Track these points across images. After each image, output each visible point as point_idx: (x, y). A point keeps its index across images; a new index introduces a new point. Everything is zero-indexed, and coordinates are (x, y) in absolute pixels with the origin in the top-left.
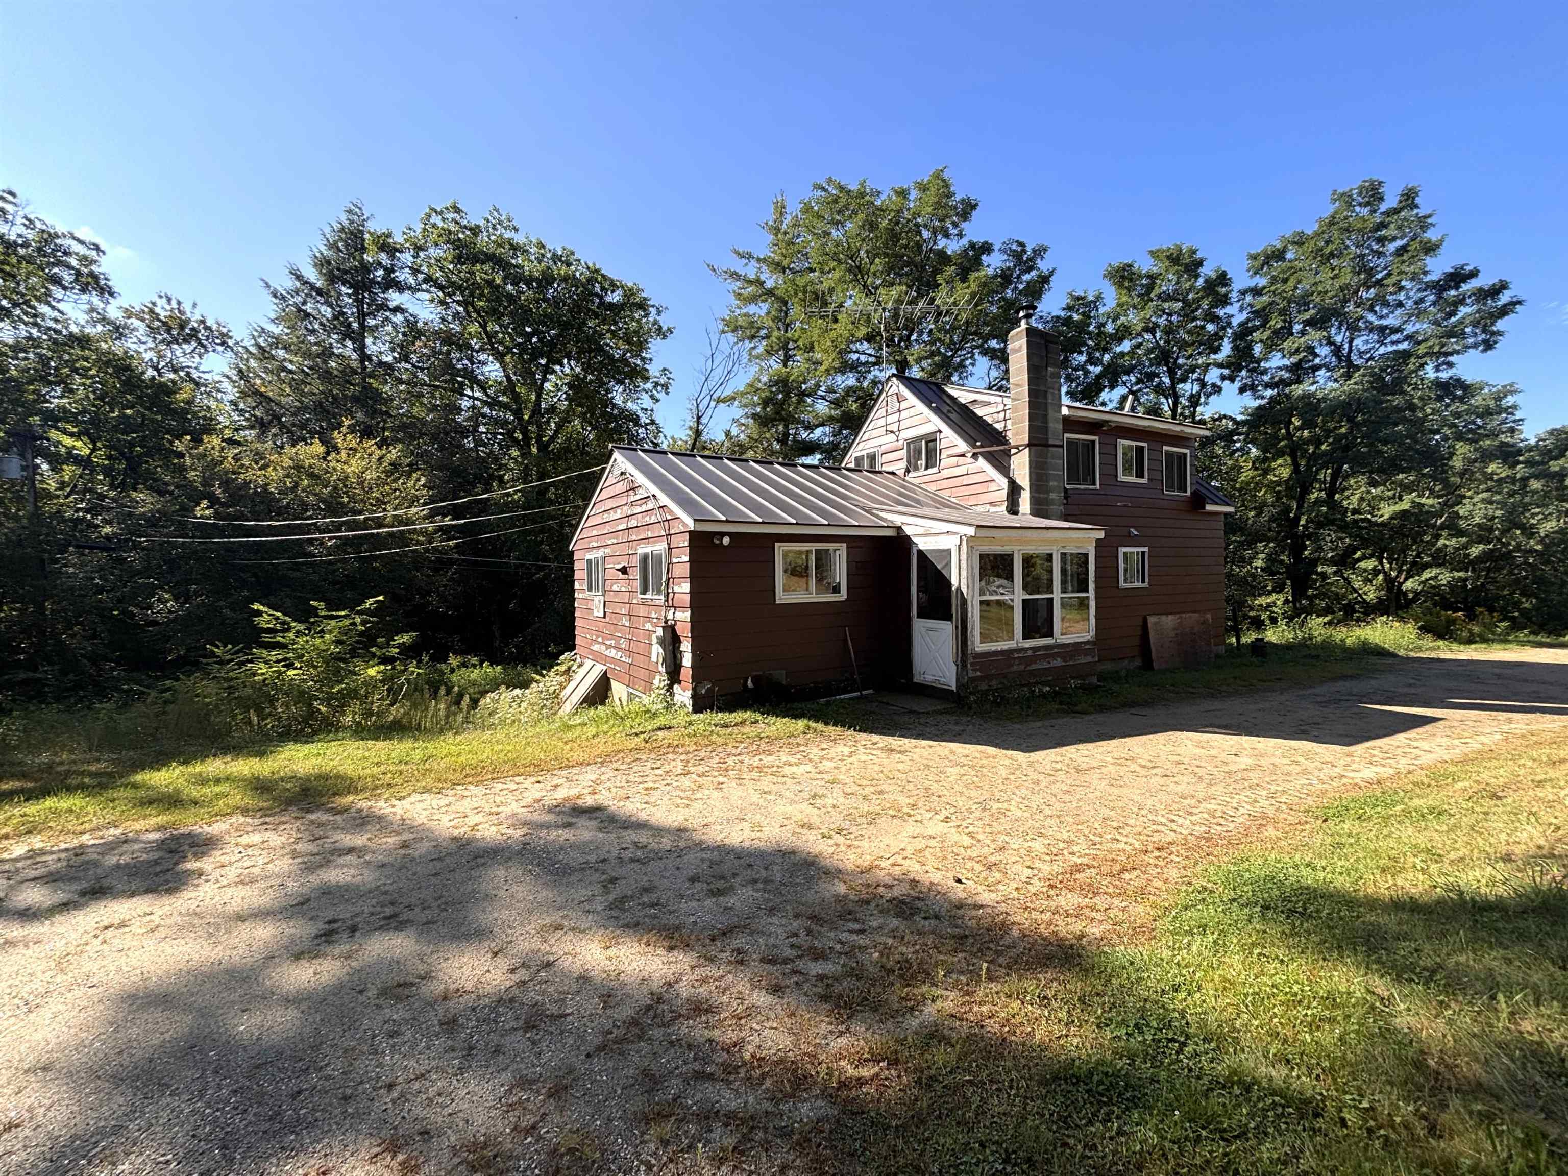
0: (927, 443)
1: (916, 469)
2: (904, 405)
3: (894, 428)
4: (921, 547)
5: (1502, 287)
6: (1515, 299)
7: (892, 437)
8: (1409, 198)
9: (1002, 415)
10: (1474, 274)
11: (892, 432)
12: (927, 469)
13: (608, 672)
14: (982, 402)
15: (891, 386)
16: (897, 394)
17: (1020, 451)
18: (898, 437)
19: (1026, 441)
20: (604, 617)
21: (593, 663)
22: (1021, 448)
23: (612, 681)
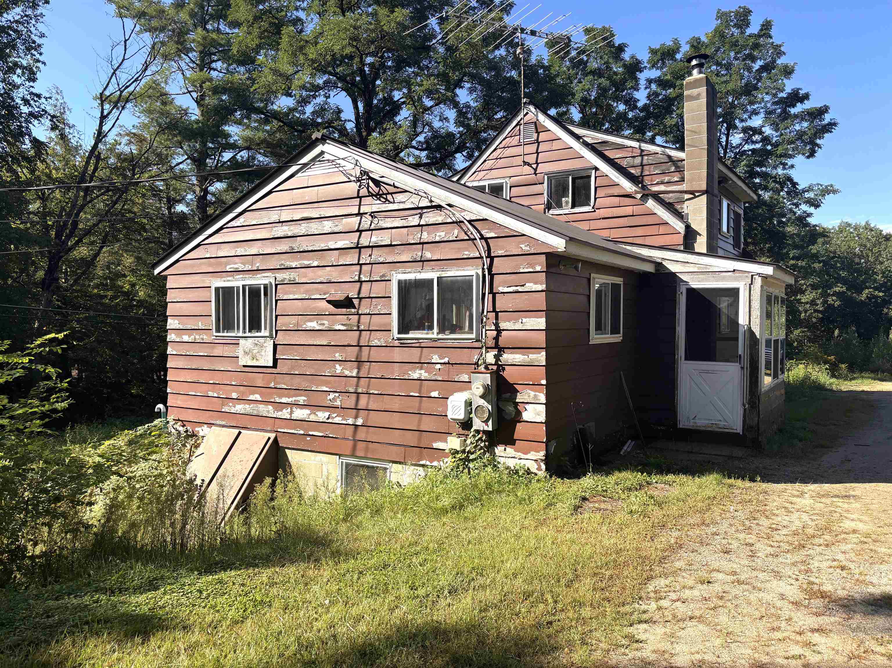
0: (574, 180)
2: (543, 136)
3: (531, 159)
4: (695, 284)
5: (822, 111)
6: (833, 121)
7: (527, 170)
8: (767, 26)
9: (638, 161)
10: (806, 97)
11: (529, 165)
12: (573, 206)
13: (279, 439)
14: (613, 143)
15: (527, 113)
16: (535, 123)
17: (695, 197)
18: (535, 170)
19: (704, 187)
20: (275, 365)
21: (236, 431)
22: (697, 194)
23: (287, 450)
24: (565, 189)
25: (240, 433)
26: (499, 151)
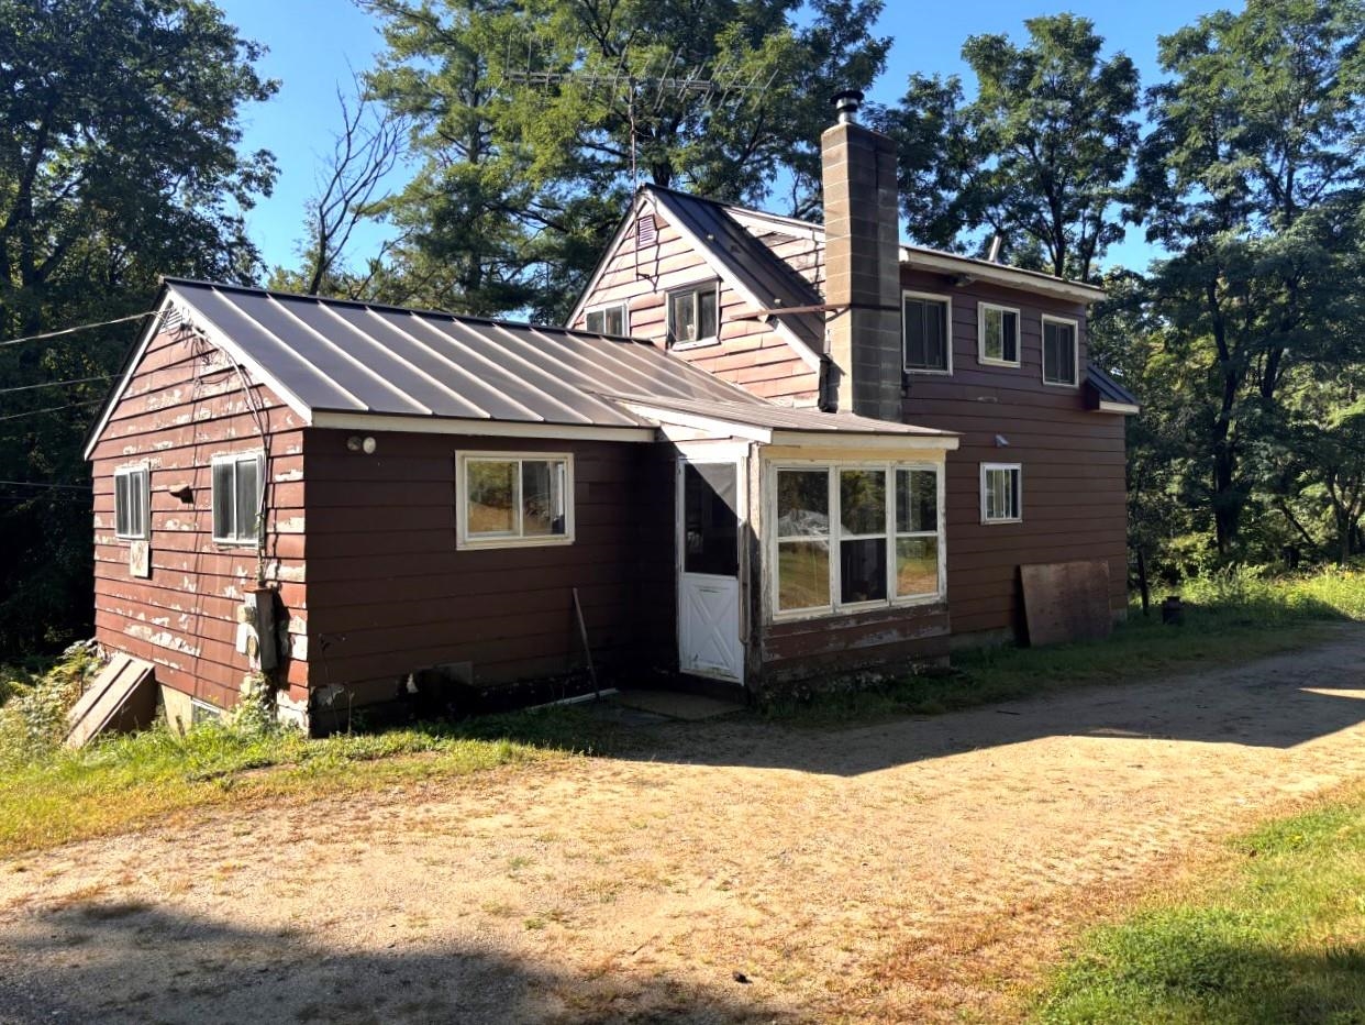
0: (699, 296)
1: (684, 337)
2: (664, 235)
3: (651, 269)
4: (691, 460)
7: (647, 285)
9: (812, 258)
11: (646, 277)
12: (700, 337)
13: (156, 672)
14: (783, 236)
15: (645, 203)
16: (653, 216)
17: (838, 315)
18: (655, 285)
19: (847, 299)
20: (150, 576)
21: (128, 657)
22: (840, 310)
23: (163, 687)
24: (690, 311)
25: (130, 661)
26: (617, 260)
